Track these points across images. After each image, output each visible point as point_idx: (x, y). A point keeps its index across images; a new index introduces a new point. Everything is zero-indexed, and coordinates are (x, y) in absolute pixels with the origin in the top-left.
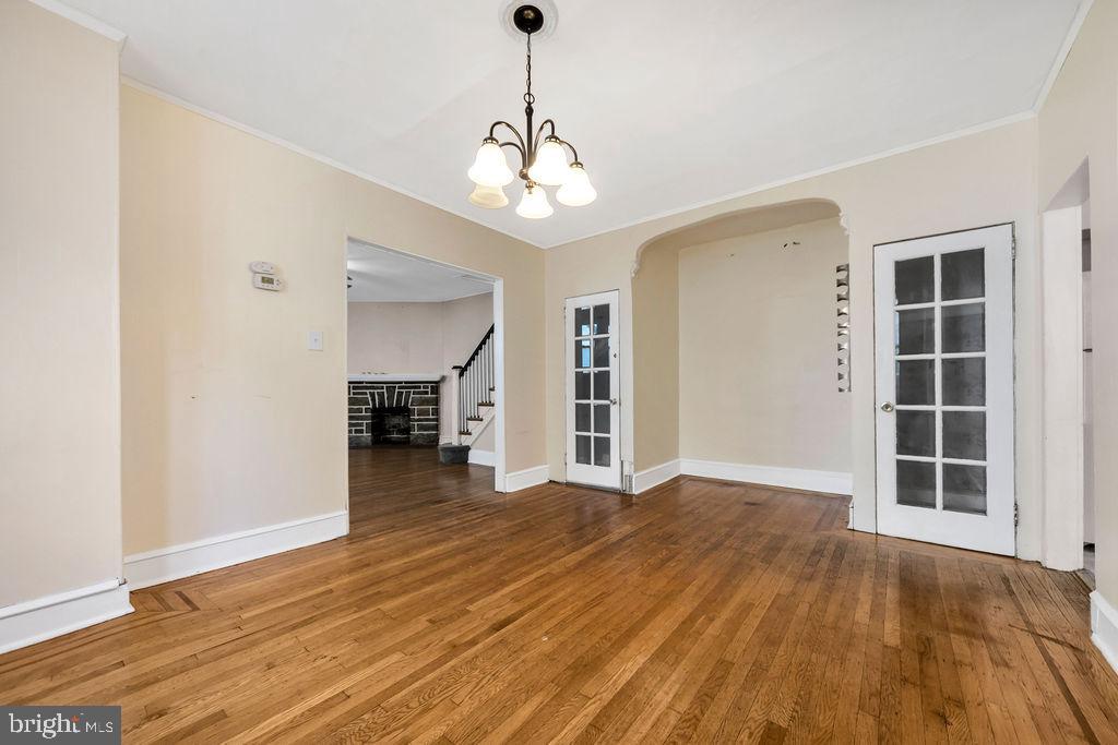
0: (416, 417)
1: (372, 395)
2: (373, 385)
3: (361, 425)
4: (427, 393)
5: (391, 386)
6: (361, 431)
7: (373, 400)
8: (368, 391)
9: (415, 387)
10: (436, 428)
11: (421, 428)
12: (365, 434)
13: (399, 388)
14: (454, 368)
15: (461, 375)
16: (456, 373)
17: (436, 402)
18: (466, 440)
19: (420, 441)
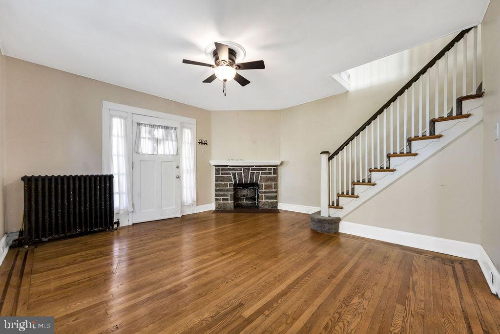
0: (263, 190)
1: (234, 175)
2: (234, 168)
3: (226, 195)
4: (270, 173)
5: (247, 168)
6: (227, 200)
7: (235, 178)
8: (231, 172)
9: (262, 169)
10: (276, 197)
11: (267, 198)
12: (229, 202)
13: (252, 170)
14: (323, 153)
15: (330, 158)
16: (325, 157)
17: (275, 179)
18: (335, 213)
19: (266, 207)
